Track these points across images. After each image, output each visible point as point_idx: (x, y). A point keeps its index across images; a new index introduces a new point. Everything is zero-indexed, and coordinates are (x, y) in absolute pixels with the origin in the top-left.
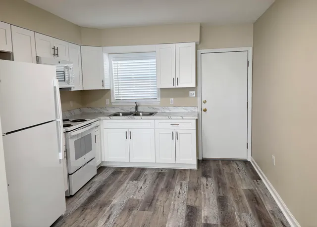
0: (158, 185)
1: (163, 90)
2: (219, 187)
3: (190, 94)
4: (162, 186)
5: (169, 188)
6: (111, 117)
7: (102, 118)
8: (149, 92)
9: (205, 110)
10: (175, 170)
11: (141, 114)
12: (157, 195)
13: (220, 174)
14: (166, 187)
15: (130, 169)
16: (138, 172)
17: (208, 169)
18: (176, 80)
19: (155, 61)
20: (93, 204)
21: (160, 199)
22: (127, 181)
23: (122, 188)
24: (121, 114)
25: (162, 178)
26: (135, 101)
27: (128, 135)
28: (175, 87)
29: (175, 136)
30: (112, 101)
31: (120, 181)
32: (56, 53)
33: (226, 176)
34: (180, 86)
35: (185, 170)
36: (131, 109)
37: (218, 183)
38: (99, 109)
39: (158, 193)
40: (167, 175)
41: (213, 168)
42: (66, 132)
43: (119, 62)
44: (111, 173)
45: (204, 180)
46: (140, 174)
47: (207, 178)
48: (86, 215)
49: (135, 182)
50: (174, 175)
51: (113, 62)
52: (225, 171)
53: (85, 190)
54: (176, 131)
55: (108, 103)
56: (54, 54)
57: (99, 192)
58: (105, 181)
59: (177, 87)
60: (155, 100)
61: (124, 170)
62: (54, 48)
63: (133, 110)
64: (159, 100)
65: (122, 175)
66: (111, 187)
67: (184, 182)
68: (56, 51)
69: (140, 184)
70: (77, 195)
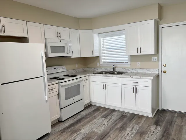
0: (116, 125)
1: (132, 56)
2: (163, 136)
3: (153, 59)
4: (119, 126)
5: (123, 128)
6: (95, 74)
7: (90, 74)
8: (123, 57)
9: (165, 72)
10: (135, 115)
11: (116, 73)
12: (111, 132)
13: (171, 125)
14: (121, 127)
15: (106, 109)
16: (110, 112)
17: (162, 119)
18: (139, 49)
19: (125, 36)
20: (70, 130)
21: (112, 136)
22: (99, 117)
23: (93, 122)
24: (104, 72)
25: (123, 119)
26: (113, 64)
27: (105, 87)
28: (138, 54)
29: (135, 91)
30: (100, 64)
31: (95, 117)
32: (59, 36)
33: (175, 127)
34: (142, 53)
35: (143, 116)
36: (111, 69)
37: (164, 132)
38: (93, 68)
39: (113, 131)
40: (127, 118)
41: (167, 118)
42: (59, 83)
43: (104, 39)
44: (93, 110)
45: (153, 128)
46: (110, 114)
47: (157, 126)
48: (62, 136)
49: (103, 119)
50: (132, 118)
51: (101, 39)
52: (176, 123)
53: (72, 119)
54: (136, 87)
55: (98, 65)
56: (58, 36)
57: (79, 121)
58: (86, 115)
59: (140, 54)
60: (127, 64)
61: (102, 109)
62: (57, 33)
63: (112, 70)
64: (129, 63)
65: (98, 112)
66: (87, 120)
67: (136, 126)
68: (59, 34)
69: (106, 121)
70: (65, 121)
